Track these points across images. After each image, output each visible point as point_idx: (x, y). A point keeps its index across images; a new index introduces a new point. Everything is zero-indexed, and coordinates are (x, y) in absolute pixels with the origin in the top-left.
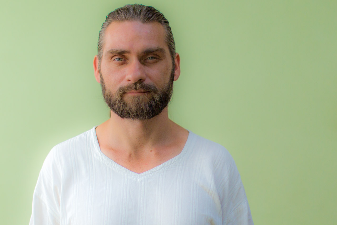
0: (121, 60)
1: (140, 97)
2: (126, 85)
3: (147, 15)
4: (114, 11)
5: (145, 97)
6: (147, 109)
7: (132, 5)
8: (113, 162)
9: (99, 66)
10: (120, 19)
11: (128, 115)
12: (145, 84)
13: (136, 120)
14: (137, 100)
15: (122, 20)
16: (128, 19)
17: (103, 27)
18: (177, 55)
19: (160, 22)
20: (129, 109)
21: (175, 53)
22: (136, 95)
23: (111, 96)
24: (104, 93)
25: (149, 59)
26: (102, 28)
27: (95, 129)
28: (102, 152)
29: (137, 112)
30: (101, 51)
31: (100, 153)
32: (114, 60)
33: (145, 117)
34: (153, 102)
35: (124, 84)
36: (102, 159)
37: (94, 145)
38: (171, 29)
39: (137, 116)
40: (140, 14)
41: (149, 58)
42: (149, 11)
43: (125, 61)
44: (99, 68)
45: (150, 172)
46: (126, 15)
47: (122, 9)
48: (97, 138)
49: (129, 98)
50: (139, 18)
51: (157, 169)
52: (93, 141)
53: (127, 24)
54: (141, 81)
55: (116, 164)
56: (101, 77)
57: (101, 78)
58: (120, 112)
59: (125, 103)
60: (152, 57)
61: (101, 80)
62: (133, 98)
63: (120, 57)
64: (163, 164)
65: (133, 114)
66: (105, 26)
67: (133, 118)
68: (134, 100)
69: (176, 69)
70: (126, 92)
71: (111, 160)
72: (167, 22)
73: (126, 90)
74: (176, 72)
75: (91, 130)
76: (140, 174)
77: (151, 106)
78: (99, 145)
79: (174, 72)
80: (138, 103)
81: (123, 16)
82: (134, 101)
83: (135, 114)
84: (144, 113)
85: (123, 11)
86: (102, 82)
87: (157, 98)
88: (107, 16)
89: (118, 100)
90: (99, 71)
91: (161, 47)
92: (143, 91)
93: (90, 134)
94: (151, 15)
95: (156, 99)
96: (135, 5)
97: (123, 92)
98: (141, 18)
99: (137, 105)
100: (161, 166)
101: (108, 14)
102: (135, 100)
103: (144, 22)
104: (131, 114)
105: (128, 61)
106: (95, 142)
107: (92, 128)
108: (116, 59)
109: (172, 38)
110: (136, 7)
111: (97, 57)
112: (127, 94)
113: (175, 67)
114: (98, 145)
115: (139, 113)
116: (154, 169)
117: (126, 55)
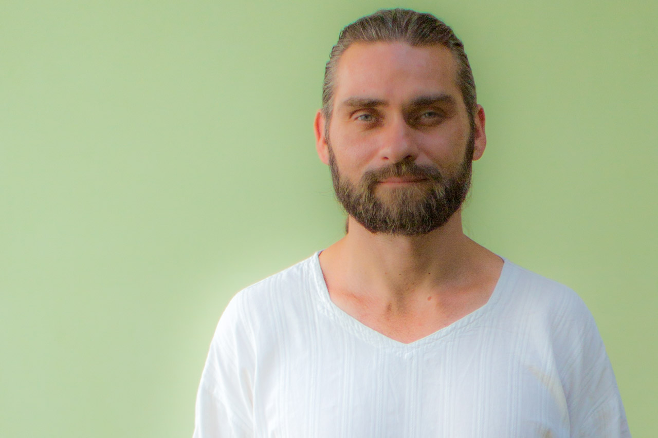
0: (369, 119)
1: (406, 190)
2: (378, 167)
3: (419, 31)
4: (356, 24)
5: (417, 192)
6: (420, 215)
7: (390, 12)
8: (356, 322)
9: (326, 132)
10: (366, 39)
11: (384, 226)
12: (418, 164)
13: (400, 236)
14: (401, 195)
15: (371, 40)
16: (382, 39)
17: (333, 55)
18: (479, 109)
19: (446, 44)
20: (387, 213)
21: (476, 106)
22: (400, 186)
23: (350, 188)
24: (337, 183)
25: (423, 117)
26: (331, 56)
27: (317, 256)
28: (333, 302)
29: (401, 218)
30: (330, 101)
31: (330, 304)
32: (356, 119)
33: (418, 228)
34: (433, 200)
35: (376, 164)
36: (334, 315)
37: (318, 288)
38: (468, 58)
39: (401, 228)
40: (406, 29)
41: (425, 114)
42: (424, 22)
43: (377, 120)
44: (326, 135)
45: (427, 341)
46: (380, 30)
47: (371, 19)
48: (322, 275)
49: (384, 193)
50: (406, 35)
51: (442, 335)
52: (315, 280)
53: (381, 48)
54: (408, 159)
55: (360, 324)
56: (330, 152)
57: (331, 155)
58: (368, 220)
59: (378, 202)
60: (430, 114)
61: (330, 158)
62: (394, 192)
63: (368, 114)
64: (453, 325)
65: (394, 223)
66: (336, 52)
67: (394, 231)
68: (395, 195)
69: (478, 136)
70: (378, 180)
71: (352, 318)
72: (459, 45)
73: (380, 177)
74: (478, 143)
75: (311, 258)
76: (409, 345)
77: (428, 207)
78: (326, 289)
79: (474, 143)
80: (404, 202)
81: (374, 34)
82: (396, 198)
83: (398, 224)
84: (416, 222)
85: (373, 23)
86: (332, 162)
87: (440, 191)
88: (342, 33)
89: (364, 197)
90: (326, 142)
91: (448, 93)
92: (413, 178)
93: (308, 266)
94: (427, 31)
95: (439, 194)
96: (397, 11)
97: (373, 181)
98: (408, 35)
99: (400, 206)
100: (449, 328)
101: (343, 29)
102: (397, 196)
103: (414, 44)
104: (389, 223)
105: (384, 122)
106: (318, 282)
107: (312, 254)
108: (361, 116)
110: (398, 15)
111: (321, 112)
112: (382, 184)
113: (475, 132)
114: (324, 288)
115: (406, 221)
116: (435, 335)
117: (380, 108)
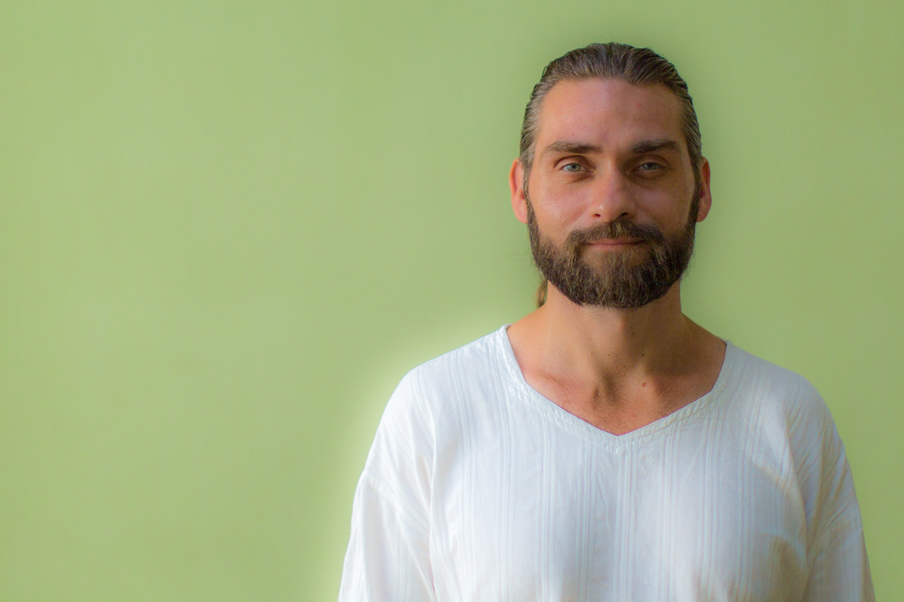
0: (577, 168)
1: (621, 254)
2: (587, 226)
4: (563, 57)
5: (634, 255)
6: (637, 286)
7: (603, 45)
8: (557, 408)
9: (524, 184)
10: (576, 74)
11: (592, 296)
12: (636, 223)
13: (610, 308)
14: (615, 261)
16: (595, 74)
17: (534, 95)
18: (704, 163)
19: (668, 85)
20: (597, 281)
21: (702, 158)
22: (613, 249)
23: (553, 250)
25: (642, 168)
26: (532, 96)
27: (505, 331)
28: (528, 383)
29: (614, 289)
30: (530, 148)
31: (525, 386)
32: (562, 168)
33: (634, 300)
34: (653, 265)
35: (584, 223)
36: (530, 399)
37: (508, 367)
38: (693, 101)
39: (613, 299)
40: (624, 63)
41: (643, 165)
43: (587, 171)
44: (523, 187)
46: (593, 64)
48: (512, 352)
49: (596, 256)
50: (623, 72)
51: (660, 427)
53: (592, 86)
54: (624, 218)
55: (562, 411)
56: (528, 207)
57: (529, 211)
58: (573, 290)
59: (587, 268)
61: (528, 215)
62: (606, 256)
63: (576, 162)
64: (675, 414)
65: (604, 293)
66: (538, 91)
67: (604, 303)
68: (608, 260)
69: (703, 194)
70: (587, 241)
71: (552, 403)
72: (684, 86)
73: (589, 237)
74: (703, 202)
75: (497, 332)
76: (621, 437)
77: (647, 276)
78: (519, 368)
79: (699, 201)
80: (617, 269)
81: (587, 70)
83: (610, 295)
84: (632, 293)
85: (585, 55)
86: (531, 219)
87: (661, 255)
88: (546, 69)
89: (569, 261)
90: (525, 195)
91: (672, 139)
92: (629, 239)
93: (495, 341)
95: (660, 258)
96: (611, 45)
97: (581, 242)
98: (626, 72)
99: (613, 273)
100: (669, 419)
101: (548, 64)
102: (610, 261)
103: (633, 83)
104: (598, 293)
105: (595, 172)
106: (508, 359)
107: (498, 328)
108: (568, 165)
109: (695, 122)
110: (613, 48)
111: (518, 161)
112: (591, 246)
113: (700, 190)
114: (517, 367)
115: (619, 292)
116: (653, 426)
117: (590, 156)
